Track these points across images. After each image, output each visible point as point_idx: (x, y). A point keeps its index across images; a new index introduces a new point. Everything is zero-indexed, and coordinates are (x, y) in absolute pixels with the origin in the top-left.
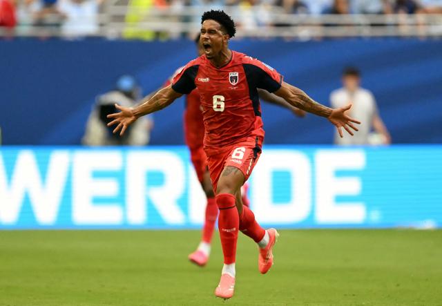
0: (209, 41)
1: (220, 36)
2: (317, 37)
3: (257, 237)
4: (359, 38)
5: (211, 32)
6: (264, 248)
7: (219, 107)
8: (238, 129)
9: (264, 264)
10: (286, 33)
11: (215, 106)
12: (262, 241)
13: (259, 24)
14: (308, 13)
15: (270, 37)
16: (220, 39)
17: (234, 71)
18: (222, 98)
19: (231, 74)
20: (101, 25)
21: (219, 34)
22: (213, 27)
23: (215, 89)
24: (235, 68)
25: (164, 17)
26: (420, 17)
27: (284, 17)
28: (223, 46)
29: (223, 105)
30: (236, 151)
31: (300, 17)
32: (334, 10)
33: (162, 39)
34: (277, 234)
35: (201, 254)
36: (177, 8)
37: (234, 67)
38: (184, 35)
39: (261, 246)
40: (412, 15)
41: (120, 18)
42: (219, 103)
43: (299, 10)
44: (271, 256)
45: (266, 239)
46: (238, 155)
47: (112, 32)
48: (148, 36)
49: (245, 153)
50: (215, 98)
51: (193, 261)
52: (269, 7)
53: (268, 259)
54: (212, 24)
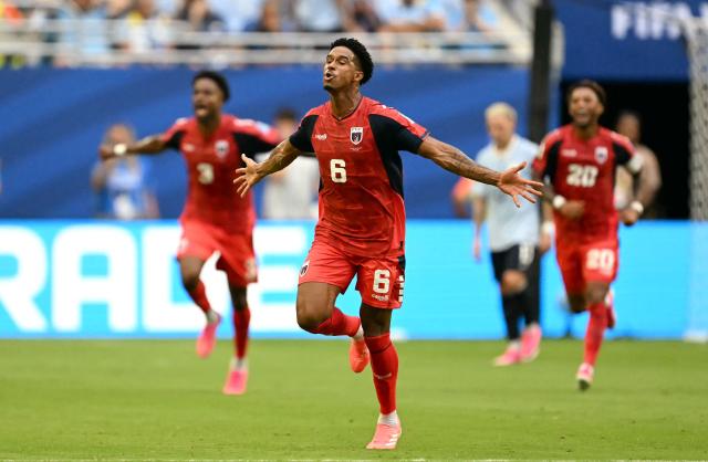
2: (239, 64)
4: (297, 66)
10: (194, 59)
13: (154, 45)
14: (225, 30)
15: (169, 64)
17: (358, 125)
18: (343, 163)
19: (354, 130)
23: (333, 151)
25: (19, 34)
26: (385, 37)
27: (190, 36)
29: (343, 172)
31: (213, 36)
32: (260, 26)
33: (16, 66)
36: (37, 21)
38: (47, 60)
40: (375, 34)
42: (338, 171)
43: (213, 25)
50: (333, 162)
52: (169, 21)
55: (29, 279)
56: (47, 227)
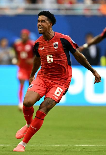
1: (47, 24)
5: (42, 21)
50: (48, 56)
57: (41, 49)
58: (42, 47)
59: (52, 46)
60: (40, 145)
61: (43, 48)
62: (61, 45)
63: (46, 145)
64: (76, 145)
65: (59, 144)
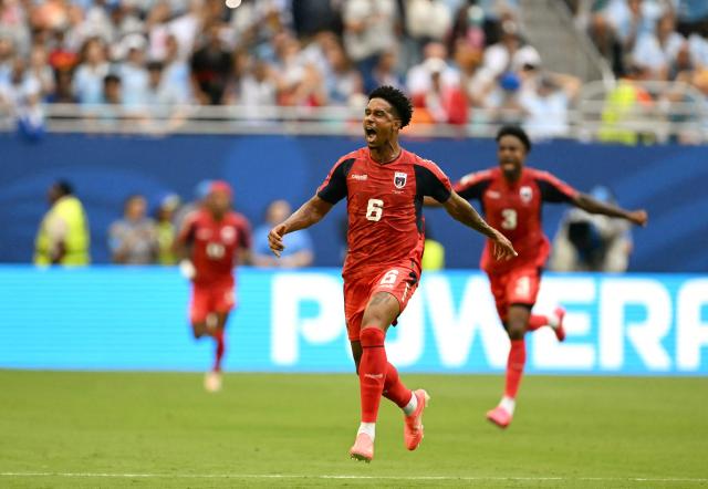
0: (374, 125)
1: (389, 121)
3: (402, 402)
5: (377, 113)
6: (411, 414)
7: (374, 214)
8: (394, 248)
9: (412, 437)
11: (369, 214)
12: (408, 406)
16: (388, 124)
17: (401, 171)
18: (381, 203)
19: (398, 175)
20: (572, 124)
21: (387, 117)
22: (381, 108)
23: (374, 191)
24: (403, 168)
25: (650, 116)
28: (392, 135)
29: (379, 212)
30: (387, 275)
33: (648, 143)
34: (427, 397)
35: (503, 412)
37: (403, 166)
38: (674, 138)
39: (406, 412)
41: (595, 117)
42: (374, 210)
44: (420, 426)
45: (413, 403)
46: (388, 279)
47: (585, 134)
48: (629, 139)
49: (398, 276)
50: (371, 202)
51: (492, 420)
53: (416, 430)
54: (379, 104)
55: (657, 324)
56: (671, 280)
57: (357, 177)
58: (362, 173)
59: (392, 180)
60: (230, 476)
61: (364, 177)
62: (414, 183)
63: (245, 476)
64: (326, 477)
65: (280, 473)
